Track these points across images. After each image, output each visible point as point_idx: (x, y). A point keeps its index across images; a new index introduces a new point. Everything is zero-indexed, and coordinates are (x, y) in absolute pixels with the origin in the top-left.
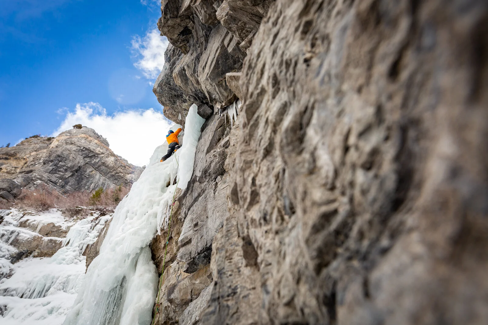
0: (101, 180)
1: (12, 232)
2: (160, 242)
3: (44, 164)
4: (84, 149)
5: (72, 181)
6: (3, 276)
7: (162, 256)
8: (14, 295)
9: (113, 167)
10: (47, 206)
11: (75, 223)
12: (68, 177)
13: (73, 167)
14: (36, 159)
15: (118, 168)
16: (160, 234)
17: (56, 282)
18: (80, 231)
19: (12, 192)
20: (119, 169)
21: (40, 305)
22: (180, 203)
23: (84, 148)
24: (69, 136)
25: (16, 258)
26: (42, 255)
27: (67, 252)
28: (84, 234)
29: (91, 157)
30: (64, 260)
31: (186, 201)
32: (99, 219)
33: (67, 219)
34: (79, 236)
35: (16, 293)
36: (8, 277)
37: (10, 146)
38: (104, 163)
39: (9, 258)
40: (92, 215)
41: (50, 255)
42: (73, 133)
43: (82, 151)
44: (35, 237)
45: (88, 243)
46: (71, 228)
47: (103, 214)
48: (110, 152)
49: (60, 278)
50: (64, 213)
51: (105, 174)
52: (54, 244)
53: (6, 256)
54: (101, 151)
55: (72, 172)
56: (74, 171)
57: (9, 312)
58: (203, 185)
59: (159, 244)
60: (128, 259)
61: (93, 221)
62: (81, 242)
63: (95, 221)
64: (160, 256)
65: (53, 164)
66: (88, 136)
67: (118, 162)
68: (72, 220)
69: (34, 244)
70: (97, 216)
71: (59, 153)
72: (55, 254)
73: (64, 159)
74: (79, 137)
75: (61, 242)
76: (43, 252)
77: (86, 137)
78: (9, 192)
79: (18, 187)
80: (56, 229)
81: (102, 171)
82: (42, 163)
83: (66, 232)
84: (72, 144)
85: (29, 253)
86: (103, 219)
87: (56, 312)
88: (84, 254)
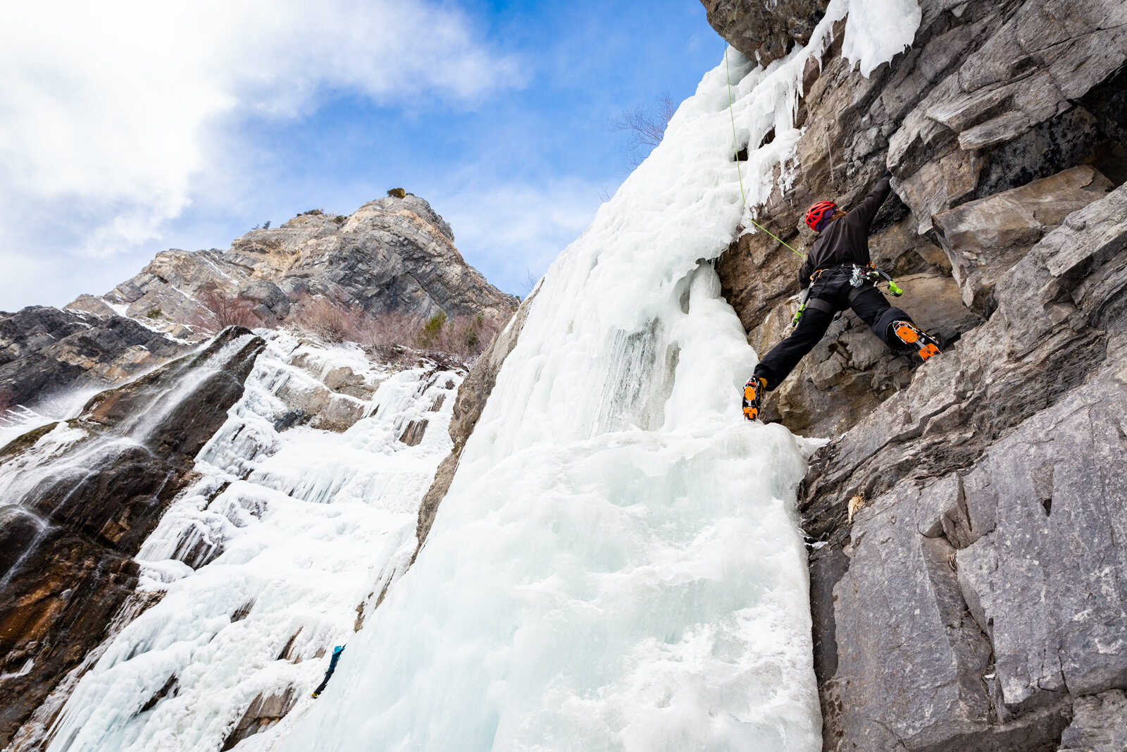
0: (432, 312)
1: (279, 373)
2: (749, 254)
3: (331, 263)
4: (406, 242)
5: (378, 305)
6: (261, 450)
7: (755, 287)
8: (279, 488)
9: (458, 288)
10: (339, 335)
11: (388, 375)
12: (372, 297)
13: (380, 276)
14: (316, 253)
15: (468, 290)
16: (753, 231)
18: (398, 391)
19: (273, 309)
20: (469, 294)
21: (323, 514)
22: (844, 128)
23: (406, 239)
24: (380, 211)
25: (286, 422)
26: (326, 426)
27: (372, 428)
29: (417, 260)
30: (366, 442)
31: (882, 105)
32: (435, 375)
33: (375, 365)
34: (396, 401)
36: (269, 455)
37: (269, 228)
38: (441, 276)
39: (273, 419)
40: (422, 366)
41: (340, 429)
42: (387, 206)
43: (402, 245)
44: (316, 389)
46: (382, 384)
47: (443, 368)
48: (455, 255)
50: (368, 352)
51: (440, 299)
52: (349, 409)
53: (268, 416)
54: (438, 249)
55: (378, 286)
56: (383, 285)
57: (271, 514)
58: (976, 28)
59: (744, 260)
60: (669, 281)
62: (400, 413)
64: (746, 289)
65: (346, 266)
66: (415, 215)
67: (469, 279)
69: (316, 401)
70: (431, 369)
71: (358, 244)
72: (350, 429)
73: (368, 258)
74: (398, 215)
75: (362, 408)
76: (328, 421)
77: (411, 216)
78: (269, 307)
79: (285, 300)
80: (354, 381)
81: (435, 293)
82: (327, 263)
83: (372, 391)
84: (383, 228)
85: (305, 418)
86: (444, 376)
88: (403, 439)
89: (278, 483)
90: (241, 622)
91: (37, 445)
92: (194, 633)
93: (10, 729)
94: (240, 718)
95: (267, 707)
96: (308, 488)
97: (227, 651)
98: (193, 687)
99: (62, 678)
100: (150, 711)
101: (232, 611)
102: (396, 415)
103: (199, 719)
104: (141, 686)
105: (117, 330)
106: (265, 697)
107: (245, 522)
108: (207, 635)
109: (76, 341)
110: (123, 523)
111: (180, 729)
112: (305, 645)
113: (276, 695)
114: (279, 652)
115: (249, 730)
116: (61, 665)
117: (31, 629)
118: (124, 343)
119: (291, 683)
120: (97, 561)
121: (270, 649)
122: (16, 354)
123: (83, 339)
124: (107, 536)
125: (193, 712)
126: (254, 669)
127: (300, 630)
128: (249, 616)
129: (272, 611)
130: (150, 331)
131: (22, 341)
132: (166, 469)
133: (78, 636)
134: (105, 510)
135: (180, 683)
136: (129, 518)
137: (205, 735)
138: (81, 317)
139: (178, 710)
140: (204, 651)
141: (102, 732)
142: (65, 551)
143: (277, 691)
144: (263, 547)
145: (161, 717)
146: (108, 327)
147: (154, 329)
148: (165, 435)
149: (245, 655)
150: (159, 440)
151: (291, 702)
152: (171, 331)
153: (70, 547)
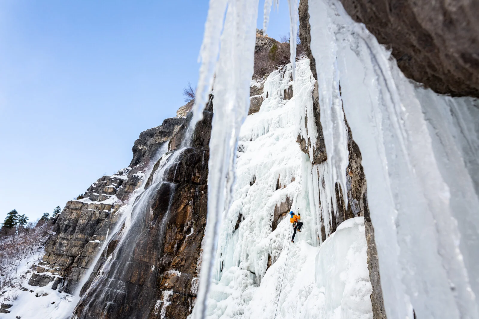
11: (265, 80)
17: (271, 123)
18: (273, 82)
21: (266, 138)
26: (252, 112)
27: (270, 101)
28: (277, 83)
30: (270, 107)
32: (285, 67)
33: (258, 80)
34: (274, 86)
35: (246, 139)
40: (278, 69)
41: (257, 110)
45: (284, 89)
46: (264, 84)
48: (271, 40)
49: (273, 119)
52: (257, 100)
54: (263, 42)
57: (247, 149)
61: (281, 71)
62: (278, 90)
63: (282, 71)
68: (262, 80)
70: (282, 67)
72: (261, 107)
75: (262, 96)
76: (251, 110)
80: (253, 90)
83: (262, 89)
87: (282, 138)
88: (285, 98)
89: (244, 139)
90: (254, 184)
91: (160, 164)
92: (239, 196)
93: (197, 251)
94: (273, 217)
95: (282, 209)
96: (256, 135)
97: (255, 196)
98: (249, 214)
99: (204, 230)
100: (238, 229)
101: (249, 182)
102: (277, 91)
103: (257, 223)
104: (230, 221)
105: (167, 124)
106: (279, 205)
107: (239, 156)
108: (244, 194)
109: (158, 134)
110: (197, 174)
111: (252, 230)
112: (285, 179)
113: (283, 202)
114: (275, 187)
115: (279, 220)
116: (202, 226)
117: (186, 218)
118: (172, 127)
119: (287, 195)
120: (195, 189)
121: (271, 188)
122: (146, 149)
123: (160, 132)
124: (195, 181)
125: (254, 222)
126: (269, 198)
127: (280, 175)
128: (256, 181)
129: (264, 175)
130: (177, 119)
131: (146, 145)
132: (202, 152)
133: (202, 215)
134: (189, 173)
135: (243, 215)
136: (199, 172)
137: (262, 228)
138: (157, 128)
139: (247, 223)
140: (246, 200)
141: (225, 241)
142: (183, 190)
143: (282, 200)
144: (250, 160)
145: (243, 228)
146: (165, 124)
147: (178, 118)
148: (196, 142)
149: (262, 194)
150: (195, 145)
151: (291, 202)
152: (184, 116)
153: (184, 188)
